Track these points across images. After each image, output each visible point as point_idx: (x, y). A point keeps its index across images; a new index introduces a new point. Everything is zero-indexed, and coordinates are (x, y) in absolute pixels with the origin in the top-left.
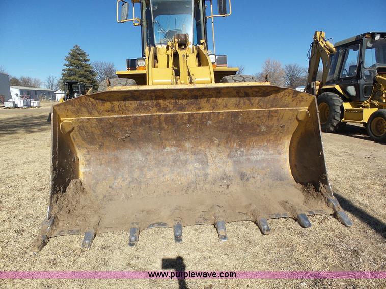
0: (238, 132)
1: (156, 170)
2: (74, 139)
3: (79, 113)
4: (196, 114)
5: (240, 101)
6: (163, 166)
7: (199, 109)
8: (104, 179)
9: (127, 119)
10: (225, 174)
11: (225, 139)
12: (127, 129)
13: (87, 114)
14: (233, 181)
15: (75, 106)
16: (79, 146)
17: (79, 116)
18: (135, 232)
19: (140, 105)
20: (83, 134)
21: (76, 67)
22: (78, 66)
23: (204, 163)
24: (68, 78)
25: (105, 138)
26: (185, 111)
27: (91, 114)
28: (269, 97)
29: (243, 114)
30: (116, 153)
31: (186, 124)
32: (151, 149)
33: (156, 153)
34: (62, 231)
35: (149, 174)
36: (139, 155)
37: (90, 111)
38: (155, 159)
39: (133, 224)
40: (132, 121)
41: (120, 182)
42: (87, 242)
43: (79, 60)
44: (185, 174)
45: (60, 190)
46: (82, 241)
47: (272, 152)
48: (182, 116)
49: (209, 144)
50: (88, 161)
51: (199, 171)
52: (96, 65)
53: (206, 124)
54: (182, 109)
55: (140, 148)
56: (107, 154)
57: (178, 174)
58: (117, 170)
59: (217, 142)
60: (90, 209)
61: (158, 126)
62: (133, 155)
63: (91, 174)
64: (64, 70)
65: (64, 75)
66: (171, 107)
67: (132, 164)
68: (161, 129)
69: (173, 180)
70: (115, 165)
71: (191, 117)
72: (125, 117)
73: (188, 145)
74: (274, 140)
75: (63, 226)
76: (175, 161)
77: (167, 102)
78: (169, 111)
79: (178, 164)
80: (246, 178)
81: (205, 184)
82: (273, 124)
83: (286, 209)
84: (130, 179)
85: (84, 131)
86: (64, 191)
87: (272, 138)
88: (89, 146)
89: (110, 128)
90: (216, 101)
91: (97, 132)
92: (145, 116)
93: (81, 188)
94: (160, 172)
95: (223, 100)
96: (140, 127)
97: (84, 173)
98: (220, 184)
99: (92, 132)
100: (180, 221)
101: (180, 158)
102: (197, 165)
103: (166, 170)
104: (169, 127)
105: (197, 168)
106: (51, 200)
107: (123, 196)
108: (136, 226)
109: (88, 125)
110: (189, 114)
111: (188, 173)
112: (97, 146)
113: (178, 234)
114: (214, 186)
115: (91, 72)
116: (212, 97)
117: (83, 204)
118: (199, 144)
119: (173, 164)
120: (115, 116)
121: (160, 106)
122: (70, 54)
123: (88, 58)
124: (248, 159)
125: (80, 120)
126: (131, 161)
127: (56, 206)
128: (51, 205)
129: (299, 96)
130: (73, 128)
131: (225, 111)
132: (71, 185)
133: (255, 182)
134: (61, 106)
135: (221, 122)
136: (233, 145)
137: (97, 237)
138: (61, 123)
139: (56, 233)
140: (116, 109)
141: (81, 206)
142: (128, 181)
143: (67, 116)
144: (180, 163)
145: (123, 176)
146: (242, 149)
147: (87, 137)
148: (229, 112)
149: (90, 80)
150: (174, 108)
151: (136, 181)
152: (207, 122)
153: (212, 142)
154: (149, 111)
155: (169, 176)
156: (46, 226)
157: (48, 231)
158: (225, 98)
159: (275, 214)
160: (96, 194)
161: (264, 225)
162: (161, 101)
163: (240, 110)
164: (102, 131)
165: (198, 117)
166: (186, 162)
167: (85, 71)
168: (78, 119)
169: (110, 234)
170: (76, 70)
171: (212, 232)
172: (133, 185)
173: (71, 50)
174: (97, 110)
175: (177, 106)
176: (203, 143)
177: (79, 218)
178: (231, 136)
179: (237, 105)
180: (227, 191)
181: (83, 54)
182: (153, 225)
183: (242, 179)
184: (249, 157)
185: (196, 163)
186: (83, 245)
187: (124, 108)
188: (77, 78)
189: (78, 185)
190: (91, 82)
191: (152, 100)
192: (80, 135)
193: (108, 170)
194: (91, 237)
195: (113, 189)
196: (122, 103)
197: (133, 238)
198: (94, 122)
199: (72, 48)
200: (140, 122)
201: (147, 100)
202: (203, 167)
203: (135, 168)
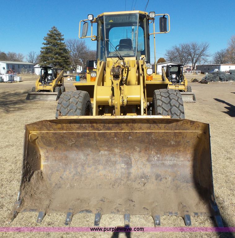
0: (153, 144)
1: (93, 167)
2: (38, 143)
3: (41, 129)
4: (120, 132)
5: (150, 126)
6: (99, 164)
7: (122, 129)
8: (57, 171)
9: (73, 134)
10: (144, 174)
11: (145, 148)
12: (73, 139)
13: (46, 130)
14: (149, 180)
15: (39, 126)
16: (41, 148)
17: (41, 131)
18: (70, 216)
19: (80, 126)
20: (44, 141)
21: (53, 45)
22: (54, 45)
23: (129, 164)
24: (46, 55)
25: (58, 144)
26: (112, 130)
27: (49, 130)
28: (171, 124)
29: (154, 133)
30: (66, 153)
31: (113, 138)
32: (90, 152)
33: (94, 155)
34: (26, 209)
35: (88, 170)
36: (81, 156)
37: (48, 128)
38: (93, 159)
39: (70, 209)
40: (76, 135)
41: (68, 174)
42: (40, 218)
43: (55, 39)
44: (114, 171)
45: (27, 181)
46: (37, 217)
47: (183, 159)
48: (110, 133)
49: (132, 150)
50: (47, 157)
51: (125, 170)
52: (70, 42)
53: (128, 139)
54: (109, 129)
55: (82, 151)
56: (59, 153)
57: (109, 171)
58: (66, 165)
59: (138, 149)
60: (44, 194)
61: (94, 138)
62: (78, 155)
63: (48, 166)
64: (43, 48)
65: (42, 52)
66: (102, 128)
67: (77, 161)
68: (96, 140)
69: (105, 175)
70: (65, 162)
71: (116, 135)
72: (71, 132)
73: (117, 151)
74: (183, 150)
75: (27, 205)
76: (107, 161)
77: (98, 125)
78: (101, 130)
79: (109, 163)
80: (160, 178)
81: (128, 180)
82: (180, 140)
83: (179, 209)
84: (74, 172)
85: (44, 139)
86: (29, 180)
87: (182, 149)
88: (48, 148)
89: (61, 138)
90: (133, 126)
91: (53, 140)
92: (84, 132)
93: (41, 177)
94: (96, 169)
95: (138, 125)
96: (82, 138)
97: (44, 165)
98: (139, 182)
99: (50, 140)
100: (100, 211)
101: (111, 159)
102: (123, 165)
103: (100, 167)
104: (102, 139)
105: (123, 168)
106: (21, 188)
107: (68, 186)
108: (71, 211)
109: (47, 136)
110: (115, 132)
111: (117, 171)
112: (53, 148)
113: (97, 220)
114: (134, 183)
115: (65, 50)
116: (130, 123)
117: (41, 189)
118: (125, 150)
119: (106, 163)
120: (64, 132)
121: (94, 127)
122: (48, 34)
123: (63, 37)
124: (163, 163)
125: (42, 133)
126: (76, 159)
127: (23, 192)
128: (21, 191)
129: (195, 124)
130: (38, 137)
131: (141, 131)
132: (34, 176)
133: (167, 182)
134: (30, 125)
135: (139, 137)
136: (151, 152)
137: (46, 215)
138: (30, 135)
139: (22, 209)
140: (65, 128)
141: (39, 191)
142: (72, 174)
143: (34, 131)
144: (111, 163)
145: (70, 170)
146: (158, 156)
147: (46, 142)
148: (143, 132)
149: (63, 57)
150: (104, 129)
151: (79, 174)
152: (129, 137)
153: (135, 149)
154: (87, 129)
155: (102, 172)
156: (17, 205)
157: (17, 208)
158: (140, 124)
159: (169, 212)
160: (50, 182)
161: (157, 220)
162: (95, 125)
163: (152, 131)
164: (56, 140)
165: (121, 134)
166: (115, 163)
167: (60, 49)
168: (41, 133)
169: (55, 214)
170: (53, 48)
171: (121, 221)
172: (76, 177)
173: (49, 31)
174: (52, 128)
175: (106, 127)
176: (128, 149)
177: (37, 201)
178: (148, 146)
179: (149, 128)
180: (143, 188)
181: (59, 34)
182: (83, 211)
183: (156, 179)
184: (164, 162)
185: (123, 164)
186: (37, 221)
187: (70, 128)
188: (53, 56)
189: (39, 175)
190: (64, 58)
191: (88, 124)
192: (42, 141)
193: (60, 165)
194: (43, 216)
195: (62, 179)
196: (69, 125)
197: (68, 220)
198: (51, 135)
199: (51, 29)
200: (81, 136)
201: (85, 123)
202: (127, 168)
203: (78, 165)
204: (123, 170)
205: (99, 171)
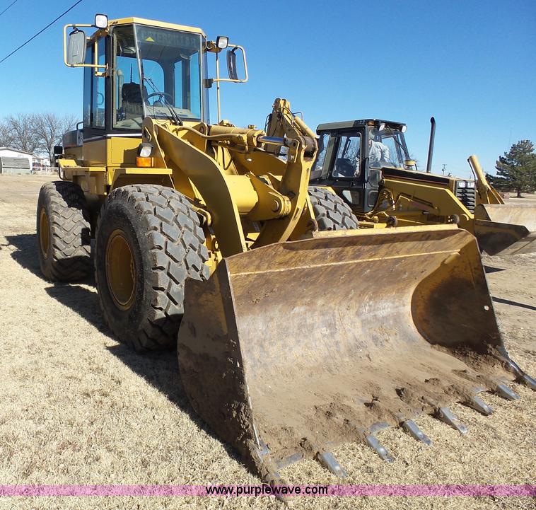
1: (280, 343)
4: (366, 262)
6: (287, 336)
7: (373, 256)
10: (356, 340)
11: (362, 291)
14: (369, 349)
19: (323, 253)
23: (332, 326)
27: (257, 268)
29: (405, 260)
33: (282, 317)
36: (259, 323)
37: (262, 263)
38: (279, 326)
42: (337, 468)
44: (314, 345)
47: (397, 304)
49: (341, 299)
51: (328, 338)
53: (361, 275)
54: (358, 256)
57: (306, 345)
59: (351, 295)
62: (253, 324)
69: (303, 356)
76: (300, 327)
79: (303, 331)
80: (379, 343)
92: (314, 268)
94: (284, 346)
95: (403, 244)
98: (358, 355)
101: (306, 321)
102: (324, 330)
103: (291, 341)
105: (325, 336)
110: (359, 263)
111: (317, 343)
118: (332, 299)
119: (298, 331)
124: (375, 315)
126: (249, 333)
133: (392, 347)
135: (379, 270)
136: (365, 298)
140: (294, 260)
144: (306, 329)
146: (371, 303)
151: (259, 363)
155: (297, 351)
162: (348, 248)
163: (406, 256)
165: (364, 265)
166: (312, 328)
174: (271, 262)
175: (357, 253)
176: (337, 297)
178: (370, 286)
179: (409, 250)
183: (376, 345)
184: (376, 313)
185: (323, 327)
197: (383, 450)
202: (331, 333)
203: (253, 344)
204: (325, 339)
205: (290, 350)
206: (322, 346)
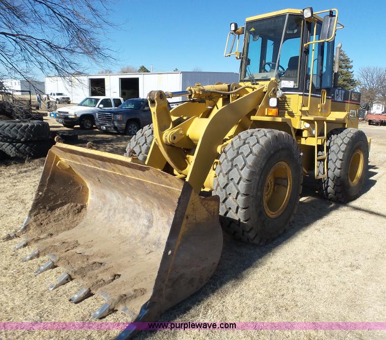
1: (122, 214)
6: (127, 213)
23: (151, 222)
25: (90, 178)
32: (119, 195)
33: (123, 200)
35: (117, 216)
38: (123, 204)
41: (102, 215)
50: (92, 192)
57: (132, 224)
63: (93, 203)
70: (104, 201)
76: (133, 211)
97: (90, 200)
99: (80, 171)
102: (145, 221)
111: (138, 226)
115: (351, 81)
123: (351, 64)
130: (70, 166)
132: (65, 207)
138: (60, 161)
142: (105, 217)
144: (136, 215)
145: (104, 212)
151: (108, 218)
155: (126, 224)
167: (344, 80)
181: (347, 60)
193: (100, 203)
202: (149, 226)
204: (143, 227)
205: (124, 221)
206: (139, 230)
